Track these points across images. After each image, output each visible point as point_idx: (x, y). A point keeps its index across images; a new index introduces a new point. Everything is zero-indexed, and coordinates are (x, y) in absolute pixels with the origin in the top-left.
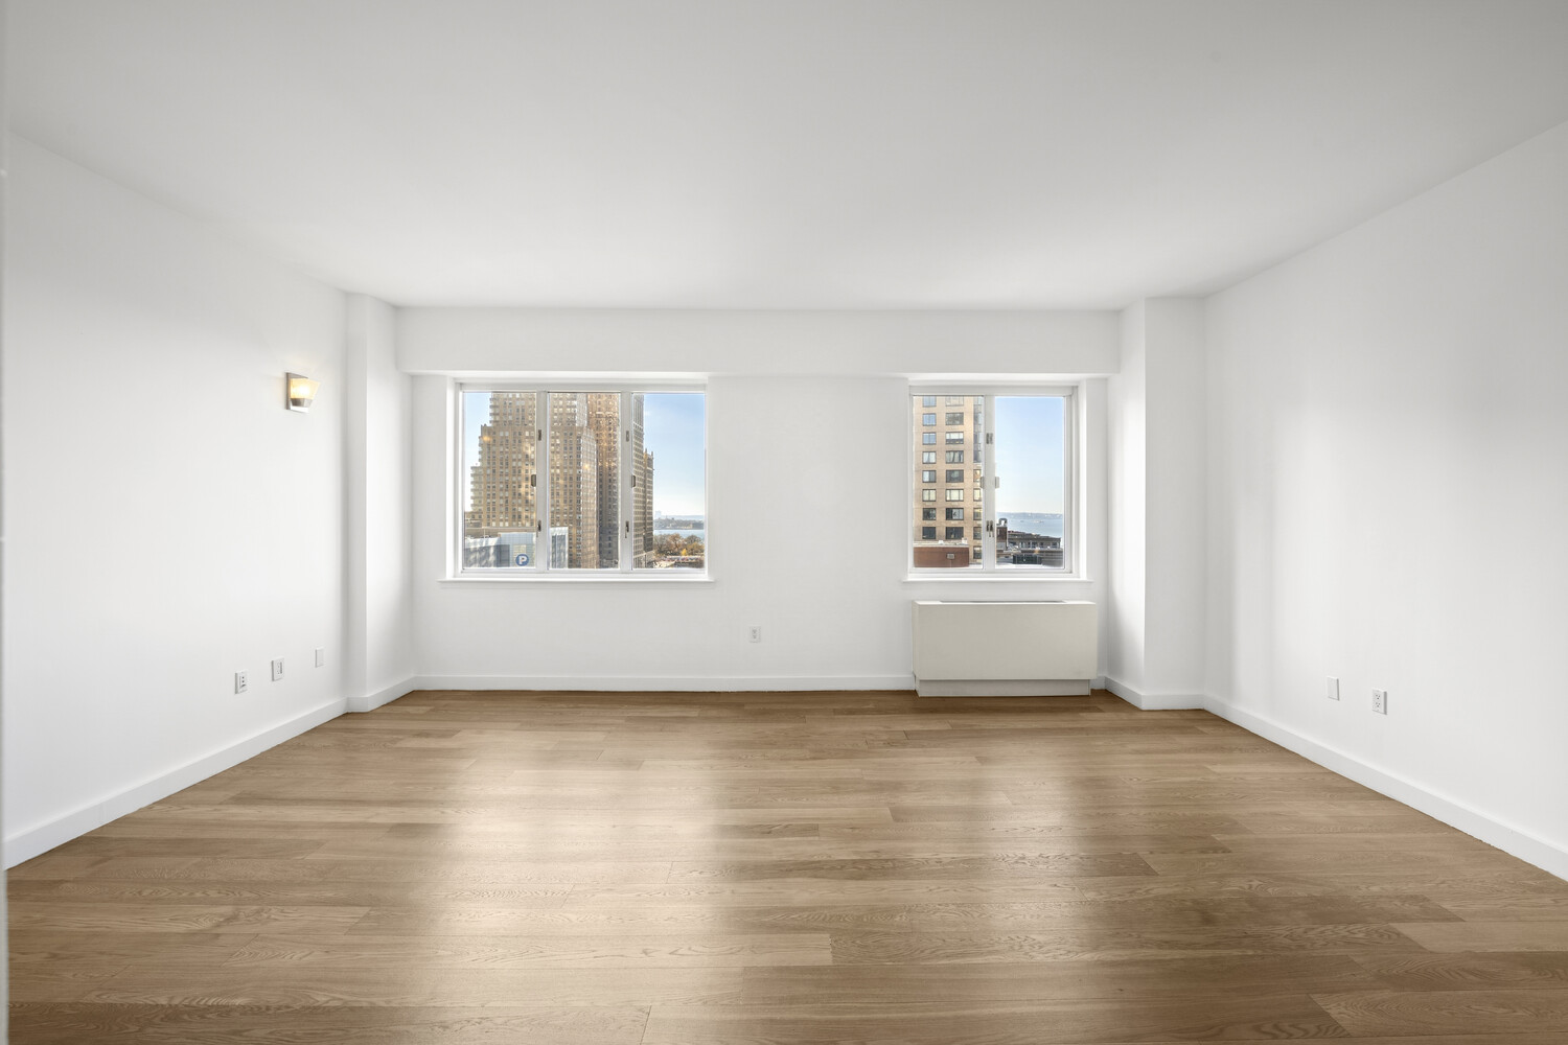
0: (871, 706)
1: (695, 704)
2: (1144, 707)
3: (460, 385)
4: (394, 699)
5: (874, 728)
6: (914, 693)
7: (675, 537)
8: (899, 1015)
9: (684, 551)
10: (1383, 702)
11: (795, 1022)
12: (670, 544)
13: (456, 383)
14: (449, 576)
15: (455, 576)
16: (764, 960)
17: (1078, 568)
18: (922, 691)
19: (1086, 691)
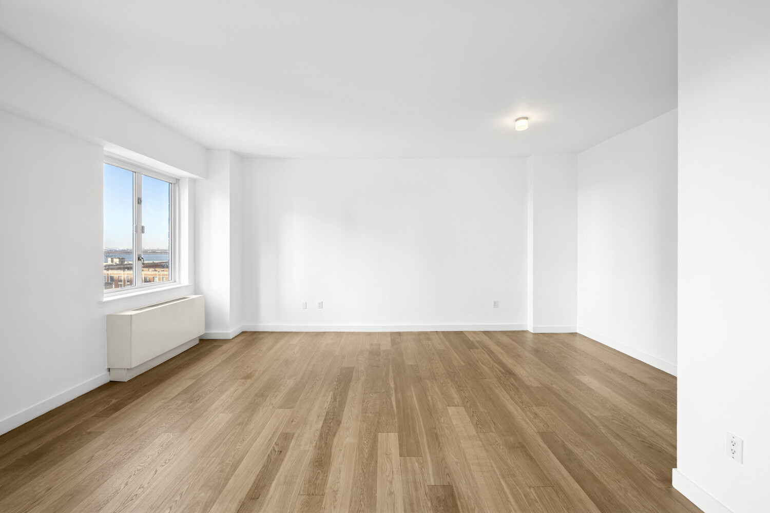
8: (420, 419)
10: (321, 305)
11: (428, 441)
17: (179, 279)
18: (125, 377)
19: (197, 342)
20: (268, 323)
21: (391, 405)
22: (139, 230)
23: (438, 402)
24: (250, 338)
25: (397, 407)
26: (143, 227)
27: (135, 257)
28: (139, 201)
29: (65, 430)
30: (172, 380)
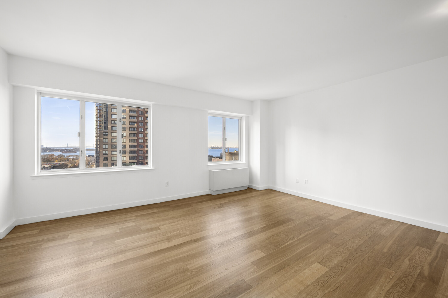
0: (204, 200)
1: (154, 208)
2: (260, 190)
3: (40, 93)
4: (10, 231)
5: (212, 205)
6: (210, 194)
7: (51, 155)
8: (288, 257)
9: (56, 161)
10: (307, 182)
11: (273, 267)
12: (49, 158)
13: (38, 92)
14: (36, 175)
15: (37, 174)
16: (253, 259)
17: (242, 160)
18: (213, 194)
19: (246, 188)
20: (279, 187)
21: (285, 244)
22: (225, 139)
23: (315, 257)
24: (270, 191)
25: (285, 246)
26: (226, 139)
27: (223, 150)
28: (224, 128)
29: (188, 203)
30: (223, 199)
